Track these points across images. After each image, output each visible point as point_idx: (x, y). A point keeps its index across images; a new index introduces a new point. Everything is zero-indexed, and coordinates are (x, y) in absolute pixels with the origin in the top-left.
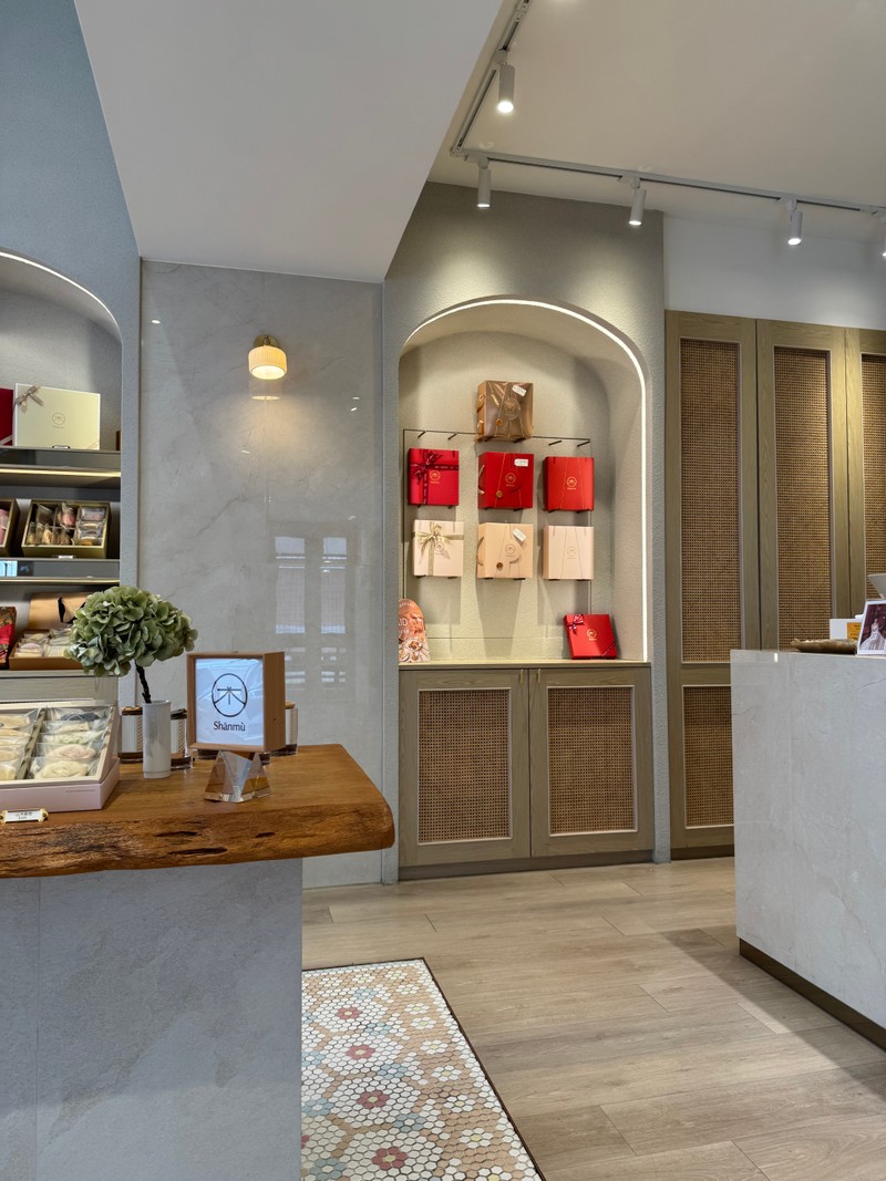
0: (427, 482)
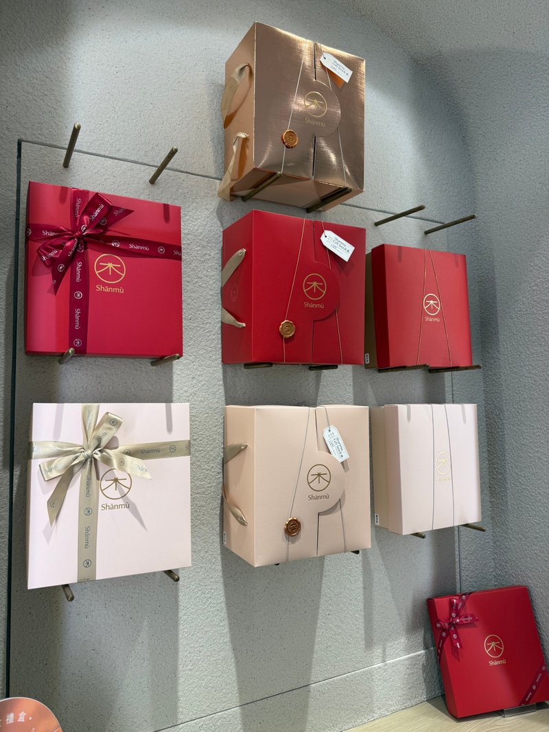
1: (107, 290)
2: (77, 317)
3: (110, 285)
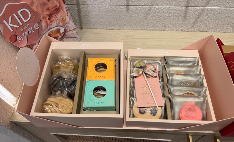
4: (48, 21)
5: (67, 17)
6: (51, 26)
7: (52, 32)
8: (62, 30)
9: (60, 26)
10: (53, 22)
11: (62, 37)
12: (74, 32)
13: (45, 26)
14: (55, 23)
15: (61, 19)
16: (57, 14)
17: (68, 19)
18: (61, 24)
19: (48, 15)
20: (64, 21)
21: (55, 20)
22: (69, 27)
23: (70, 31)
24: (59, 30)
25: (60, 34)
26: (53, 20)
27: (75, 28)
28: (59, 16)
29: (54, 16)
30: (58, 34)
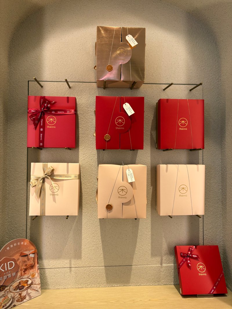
0: (44, 127)
1: (51, 127)
2: (41, 136)
3: (51, 126)
4: (23, 273)
5: (36, 273)
6: (23, 277)
7: (22, 281)
8: (30, 282)
9: (29, 278)
10: (26, 274)
11: (27, 287)
12: (38, 286)
13: (19, 275)
14: (27, 276)
15: (32, 274)
16: (30, 270)
17: (36, 275)
18: (30, 277)
19: (24, 269)
20: (33, 275)
21: (27, 274)
22: (36, 281)
23: (35, 284)
24: (28, 281)
25: (27, 285)
26: (27, 273)
27: (40, 283)
28: (31, 271)
29: (28, 270)
30: (26, 284)
